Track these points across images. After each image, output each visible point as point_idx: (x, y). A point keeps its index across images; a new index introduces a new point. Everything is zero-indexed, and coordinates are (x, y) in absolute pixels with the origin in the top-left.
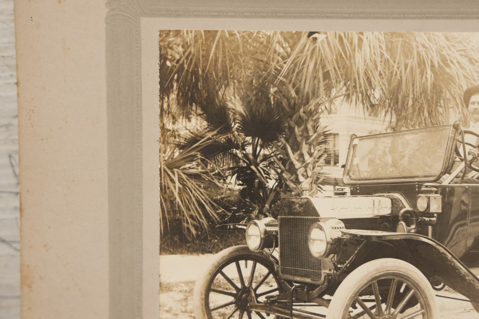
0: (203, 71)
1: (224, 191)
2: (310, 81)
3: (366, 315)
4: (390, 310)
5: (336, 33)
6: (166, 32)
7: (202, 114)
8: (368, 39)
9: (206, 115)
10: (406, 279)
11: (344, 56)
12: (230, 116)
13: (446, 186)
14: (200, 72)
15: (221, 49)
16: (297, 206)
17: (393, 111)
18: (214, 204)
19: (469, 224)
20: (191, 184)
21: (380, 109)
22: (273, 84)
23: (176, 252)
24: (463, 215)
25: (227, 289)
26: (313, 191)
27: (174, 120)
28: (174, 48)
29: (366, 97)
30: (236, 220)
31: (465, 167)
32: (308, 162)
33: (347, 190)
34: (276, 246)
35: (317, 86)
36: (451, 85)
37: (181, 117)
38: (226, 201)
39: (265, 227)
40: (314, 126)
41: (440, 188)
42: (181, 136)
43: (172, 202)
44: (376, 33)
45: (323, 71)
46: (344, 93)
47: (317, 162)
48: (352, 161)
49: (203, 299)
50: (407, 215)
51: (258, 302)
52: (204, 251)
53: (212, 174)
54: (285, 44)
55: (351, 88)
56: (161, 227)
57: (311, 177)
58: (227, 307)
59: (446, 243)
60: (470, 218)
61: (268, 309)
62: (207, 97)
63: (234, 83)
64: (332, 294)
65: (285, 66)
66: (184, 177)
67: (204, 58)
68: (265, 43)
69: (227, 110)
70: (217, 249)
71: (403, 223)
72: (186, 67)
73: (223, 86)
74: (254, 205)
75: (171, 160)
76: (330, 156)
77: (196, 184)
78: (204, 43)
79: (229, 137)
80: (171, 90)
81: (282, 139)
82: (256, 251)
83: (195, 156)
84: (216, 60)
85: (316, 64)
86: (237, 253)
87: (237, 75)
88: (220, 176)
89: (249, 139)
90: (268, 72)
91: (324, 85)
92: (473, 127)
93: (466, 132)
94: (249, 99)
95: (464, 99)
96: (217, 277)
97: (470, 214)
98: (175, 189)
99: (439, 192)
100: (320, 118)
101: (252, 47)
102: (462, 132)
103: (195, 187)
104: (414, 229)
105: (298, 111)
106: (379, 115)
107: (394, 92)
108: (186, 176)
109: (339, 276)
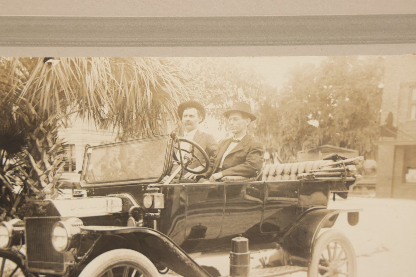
2: (47, 100)
5: (68, 59)
8: (96, 63)
10: (136, 266)
11: (76, 78)
13: (167, 186)
16: (41, 208)
17: (120, 125)
19: (187, 217)
21: (109, 123)
22: (15, 103)
24: (181, 210)
26: (54, 194)
29: (97, 113)
31: (182, 169)
32: (49, 169)
33: (84, 192)
34: (23, 243)
35: (54, 104)
36: (167, 101)
39: (12, 228)
40: (53, 139)
41: (162, 188)
44: (103, 58)
45: (58, 91)
46: (78, 109)
47: (57, 169)
48: (87, 167)
50: (135, 211)
54: (24, 68)
55: (83, 105)
57: (52, 182)
59: (169, 233)
60: (188, 212)
65: (25, 87)
68: (5, 68)
71: (133, 219)
74: (2, 209)
76: (68, 164)
81: (25, 151)
82: (5, 249)
85: (52, 85)
90: (10, 93)
91: (60, 103)
92: (187, 135)
93: (181, 140)
95: (178, 112)
97: (187, 208)
99: (161, 191)
100: (58, 131)
102: (178, 140)
104: (142, 223)
105: (38, 126)
106: (109, 128)
107: (120, 108)
109: (79, 266)
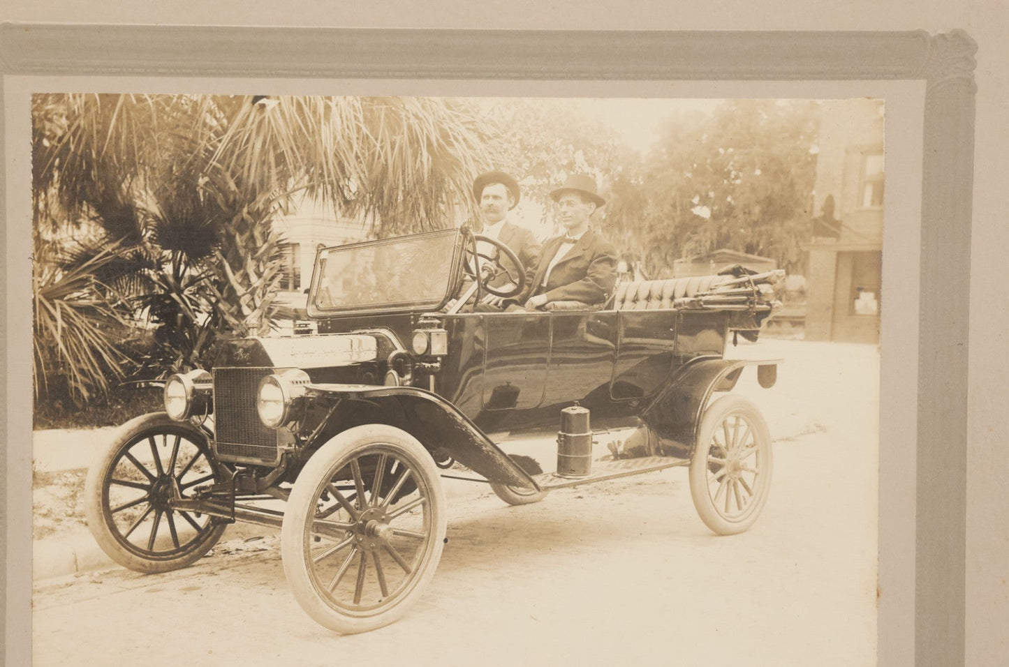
0: (98, 153)
1: (131, 331)
2: (256, 168)
3: (342, 510)
4: (376, 500)
5: (292, 98)
6: (43, 96)
7: (98, 217)
8: (339, 106)
9: (104, 218)
10: (399, 454)
11: (304, 130)
12: (140, 220)
13: (453, 316)
14: (94, 156)
15: (125, 121)
16: (241, 350)
17: (376, 210)
18: (116, 351)
19: (486, 370)
20: (81, 321)
21: (357, 207)
22: (202, 173)
23: (59, 426)
24: (477, 358)
25: (136, 479)
26: (263, 328)
27: (55, 227)
28: (54, 120)
29: (338, 190)
30: (149, 374)
31: (479, 288)
32: (255, 286)
33: (313, 325)
34: (210, 412)
35: (266, 174)
36: (456, 171)
37: (65, 221)
38: (134, 347)
39: (192, 384)
40: (264, 232)
41: (444, 320)
42: (66, 250)
43: (52, 350)
44: (350, 98)
45: (274, 152)
46: (306, 184)
47: (269, 285)
48: (319, 283)
49: (99, 496)
50: (398, 360)
51: (183, 497)
52: (101, 423)
53: (113, 306)
54: (220, 114)
55: (315, 177)
56: (35, 388)
57: (259, 308)
58: (136, 506)
59: (455, 399)
60: (487, 362)
61: (198, 506)
62: (104, 191)
63: (145, 170)
64: (292, 481)
65: (220, 145)
66: (70, 311)
67: (99, 135)
68: (189, 113)
69: (134, 209)
70: (121, 419)
71: (394, 373)
72: (72, 147)
73: (128, 176)
74: (176, 352)
75: (50, 286)
76: (288, 277)
77: (89, 322)
78: (99, 112)
79: (139, 251)
80: (50, 182)
81: (217, 253)
82: (180, 421)
83: (87, 280)
84: (118, 138)
85: (264, 143)
86: (151, 424)
87: (149, 159)
88: (125, 309)
89: (168, 253)
90: (195, 155)
91: (277, 173)
92: (488, 231)
93: (479, 238)
94: (168, 194)
95: (474, 190)
96: (121, 461)
97: (486, 355)
98: (57, 330)
99: (443, 326)
100: (273, 220)
101: (170, 119)
102: (473, 237)
103: (88, 327)
104: (410, 380)
105: (240, 211)
106: (357, 215)
107: (377, 182)
108: (73, 310)
109: (303, 452)
